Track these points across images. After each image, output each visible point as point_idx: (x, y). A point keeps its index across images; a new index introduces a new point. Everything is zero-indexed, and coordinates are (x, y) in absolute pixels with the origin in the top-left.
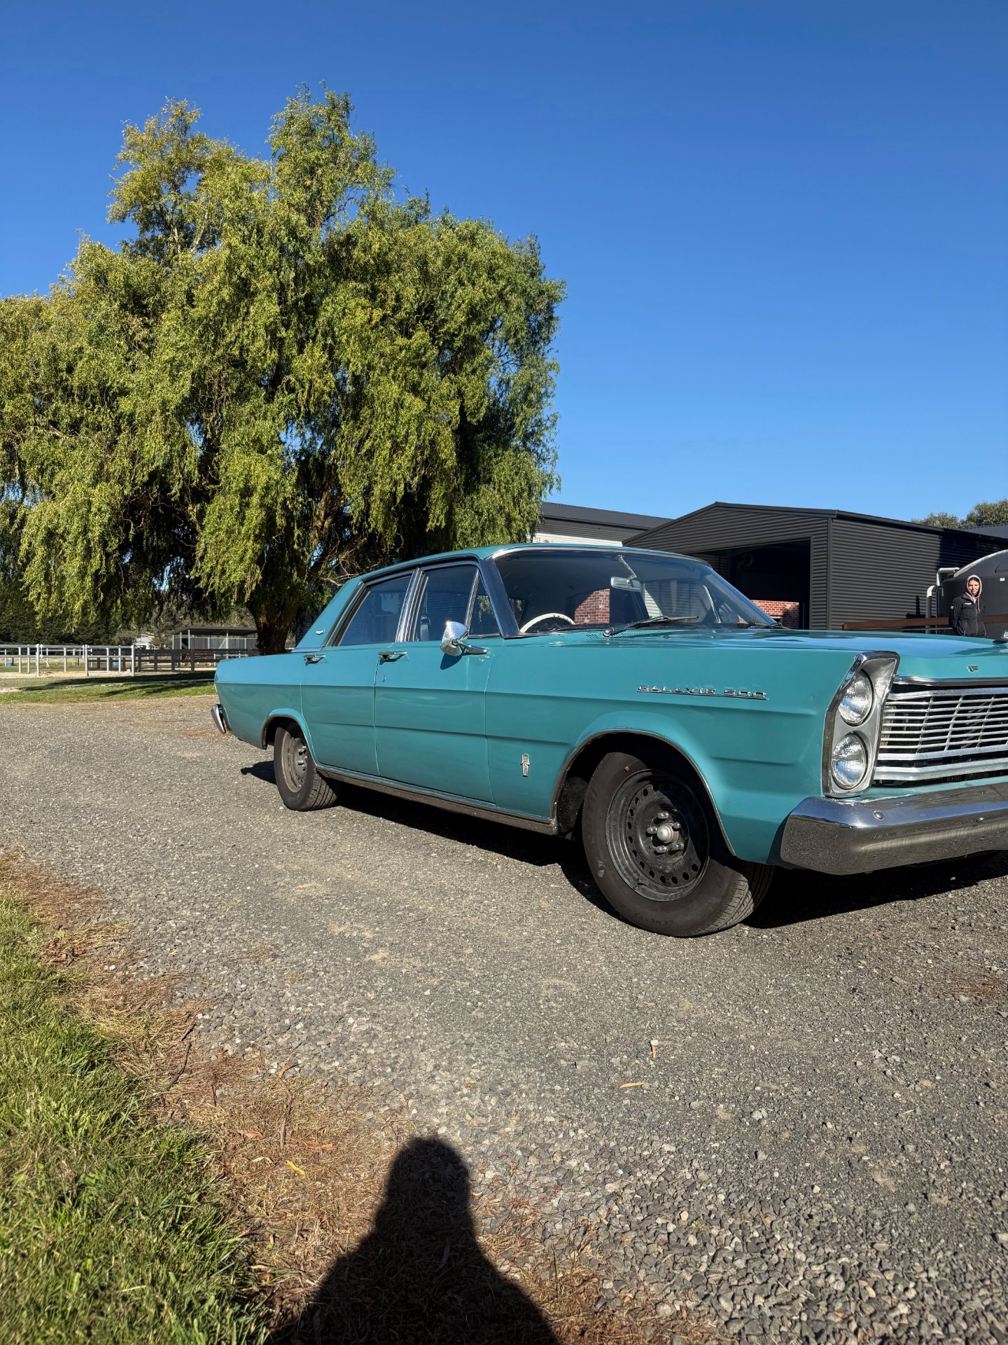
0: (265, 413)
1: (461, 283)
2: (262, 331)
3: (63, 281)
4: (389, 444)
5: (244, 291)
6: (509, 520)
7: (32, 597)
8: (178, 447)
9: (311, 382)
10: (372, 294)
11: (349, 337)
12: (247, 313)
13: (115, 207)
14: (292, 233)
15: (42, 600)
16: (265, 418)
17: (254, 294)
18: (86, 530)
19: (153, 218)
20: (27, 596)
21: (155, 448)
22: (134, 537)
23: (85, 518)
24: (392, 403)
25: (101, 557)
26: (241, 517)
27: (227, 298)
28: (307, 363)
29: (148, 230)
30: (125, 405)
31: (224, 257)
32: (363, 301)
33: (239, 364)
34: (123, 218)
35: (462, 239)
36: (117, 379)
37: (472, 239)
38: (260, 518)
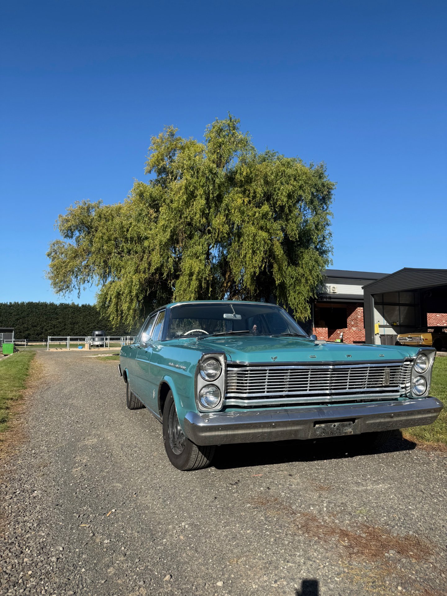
0: (199, 243)
1: (282, 183)
2: (199, 211)
3: (129, 197)
4: (251, 251)
5: (192, 196)
6: (307, 280)
7: (111, 319)
8: (166, 258)
9: (219, 229)
10: (244, 192)
11: (235, 210)
12: (193, 205)
13: (147, 168)
14: (211, 171)
15: (115, 320)
16: (199, 245)
17: (196, 197)
18: (131, 292)
19: (162, 170)
20: (109, 318)
21: (156, 259)
22: (149, 294)
23: (130, 287)
24: (252, 234)
25: (136, 302)
26: (189, 285)
27: (185, 199)
28: (218, 221)
29: (160, 175)
30: (146, 243)
31: (184, 184)
32: (240, 195)
33: (189, 224)
34: (150, 172)
35: (284, 165)
36: (144, 234)
37: (288, 165)
38: (196, 285)
